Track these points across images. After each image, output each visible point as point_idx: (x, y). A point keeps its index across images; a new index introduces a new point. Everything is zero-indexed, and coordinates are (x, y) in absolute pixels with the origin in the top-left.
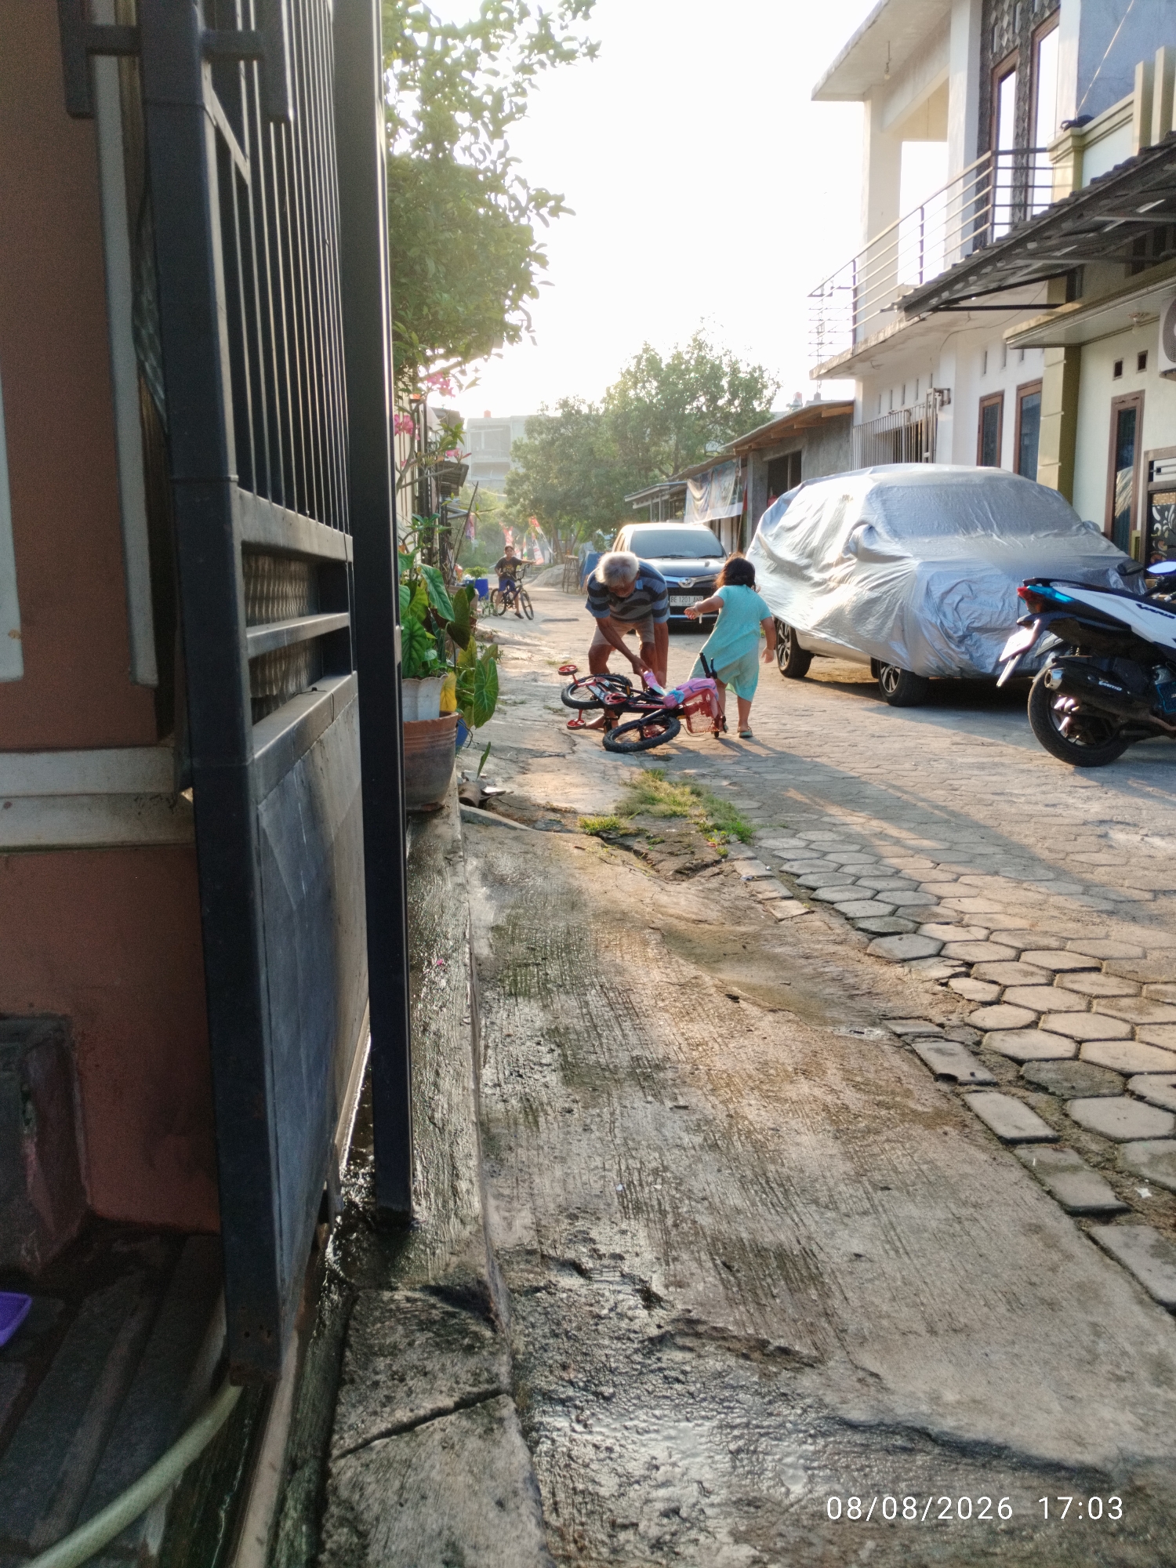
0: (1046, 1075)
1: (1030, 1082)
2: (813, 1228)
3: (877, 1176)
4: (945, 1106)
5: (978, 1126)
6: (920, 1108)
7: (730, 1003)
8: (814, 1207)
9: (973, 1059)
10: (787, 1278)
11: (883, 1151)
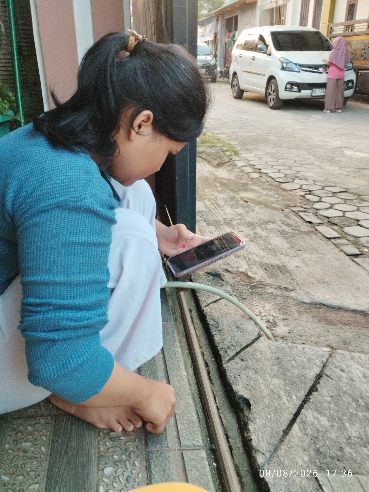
0: (336, 221)
1: (332, 223)
2: (284, 260)
3: (297, 248)
4: (310, 229)
5: (320, 234)
6: (303, 230)
7: (245, 203)
8: (283, 255)
9: (316, 217)
10: (281, 272)
11: (297, 241)
